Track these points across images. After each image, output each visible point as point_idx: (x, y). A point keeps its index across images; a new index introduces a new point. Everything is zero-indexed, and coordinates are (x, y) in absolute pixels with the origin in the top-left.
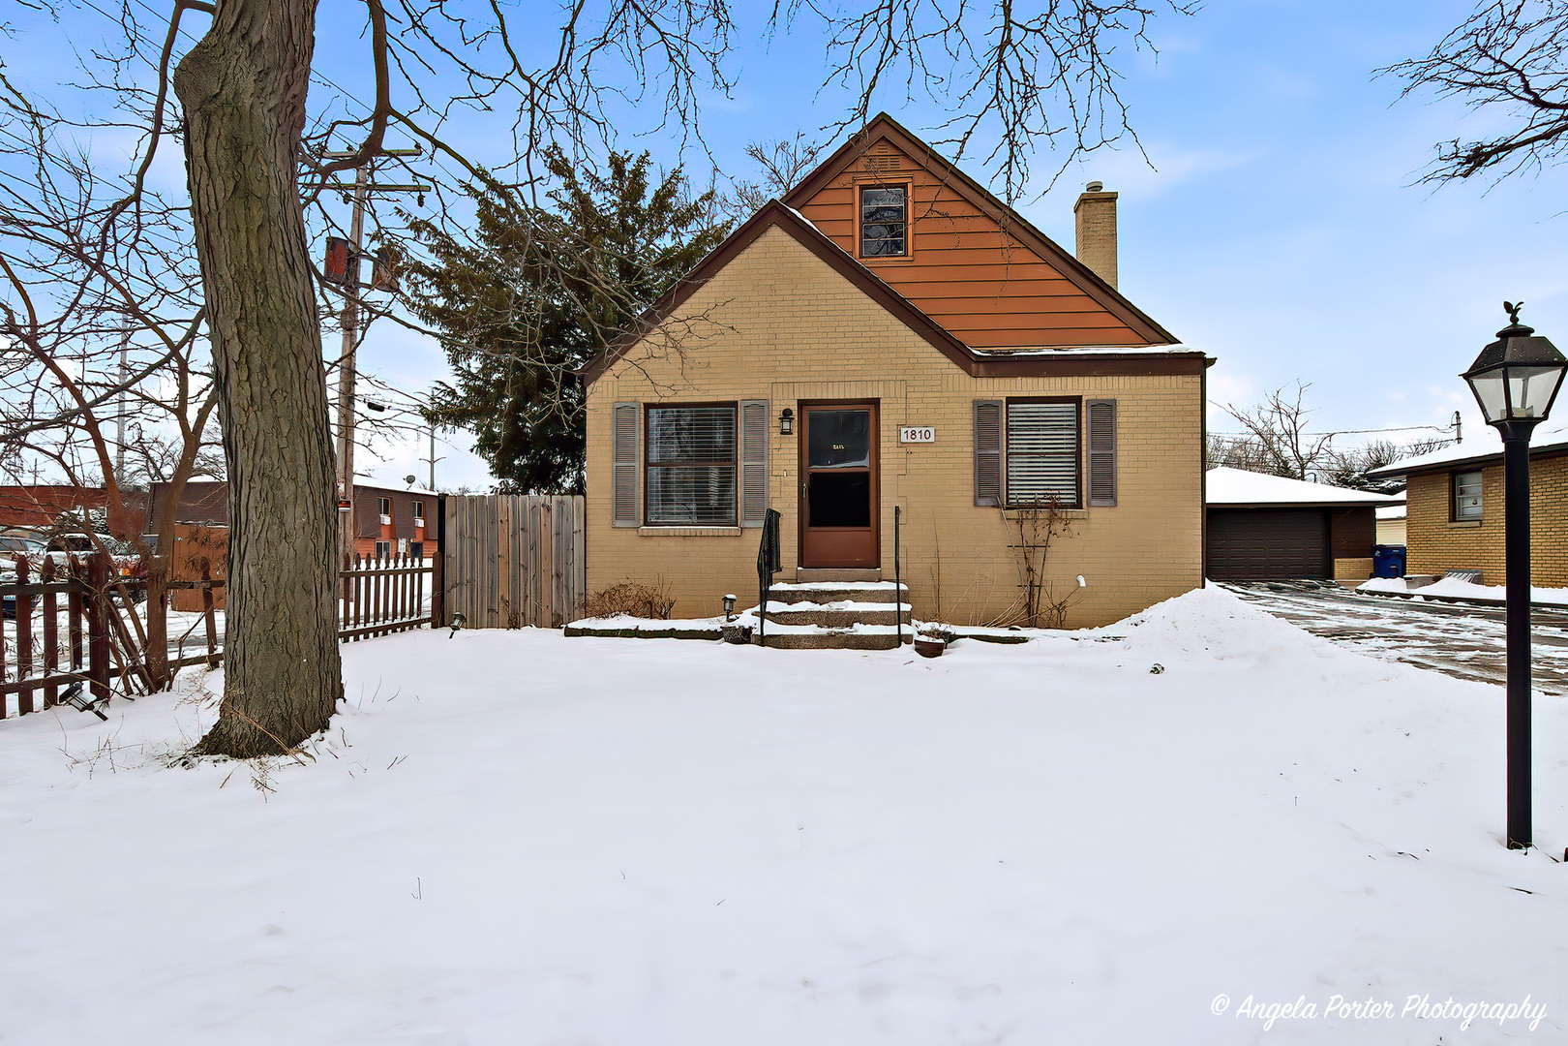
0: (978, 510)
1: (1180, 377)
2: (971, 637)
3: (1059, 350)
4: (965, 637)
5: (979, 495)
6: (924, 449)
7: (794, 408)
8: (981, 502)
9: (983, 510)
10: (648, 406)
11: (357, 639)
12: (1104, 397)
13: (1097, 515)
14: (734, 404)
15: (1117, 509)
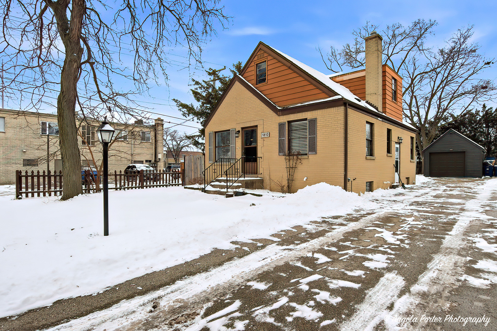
0: (280, 156)
1: (336, 108)
2: (250, 194)
3: (302, 104)
4: (249, 194)
5: (280, 152)
6: (267, 139)
7: (240, 130)
8: (281, 154)
9: (281, 157)
10: (216, 132)
11: (146, 188)
12: (313, 118)
13: (311, 157)
14: (229, 130)
15: (317, 155)
